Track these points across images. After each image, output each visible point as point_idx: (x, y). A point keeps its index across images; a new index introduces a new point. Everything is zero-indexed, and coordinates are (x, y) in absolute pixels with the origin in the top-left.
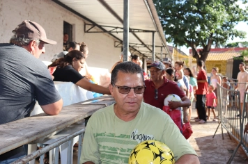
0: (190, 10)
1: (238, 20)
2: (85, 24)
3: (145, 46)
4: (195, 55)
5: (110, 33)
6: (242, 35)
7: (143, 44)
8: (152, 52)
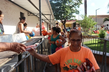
0: (60, 9)
1: (73, 12)
2: (28, 13)
3: (48, 20)
4: (62, 23)
5: (36, 15)
6: (75, 17)
7: (47, 19)
8: (50, 22)
